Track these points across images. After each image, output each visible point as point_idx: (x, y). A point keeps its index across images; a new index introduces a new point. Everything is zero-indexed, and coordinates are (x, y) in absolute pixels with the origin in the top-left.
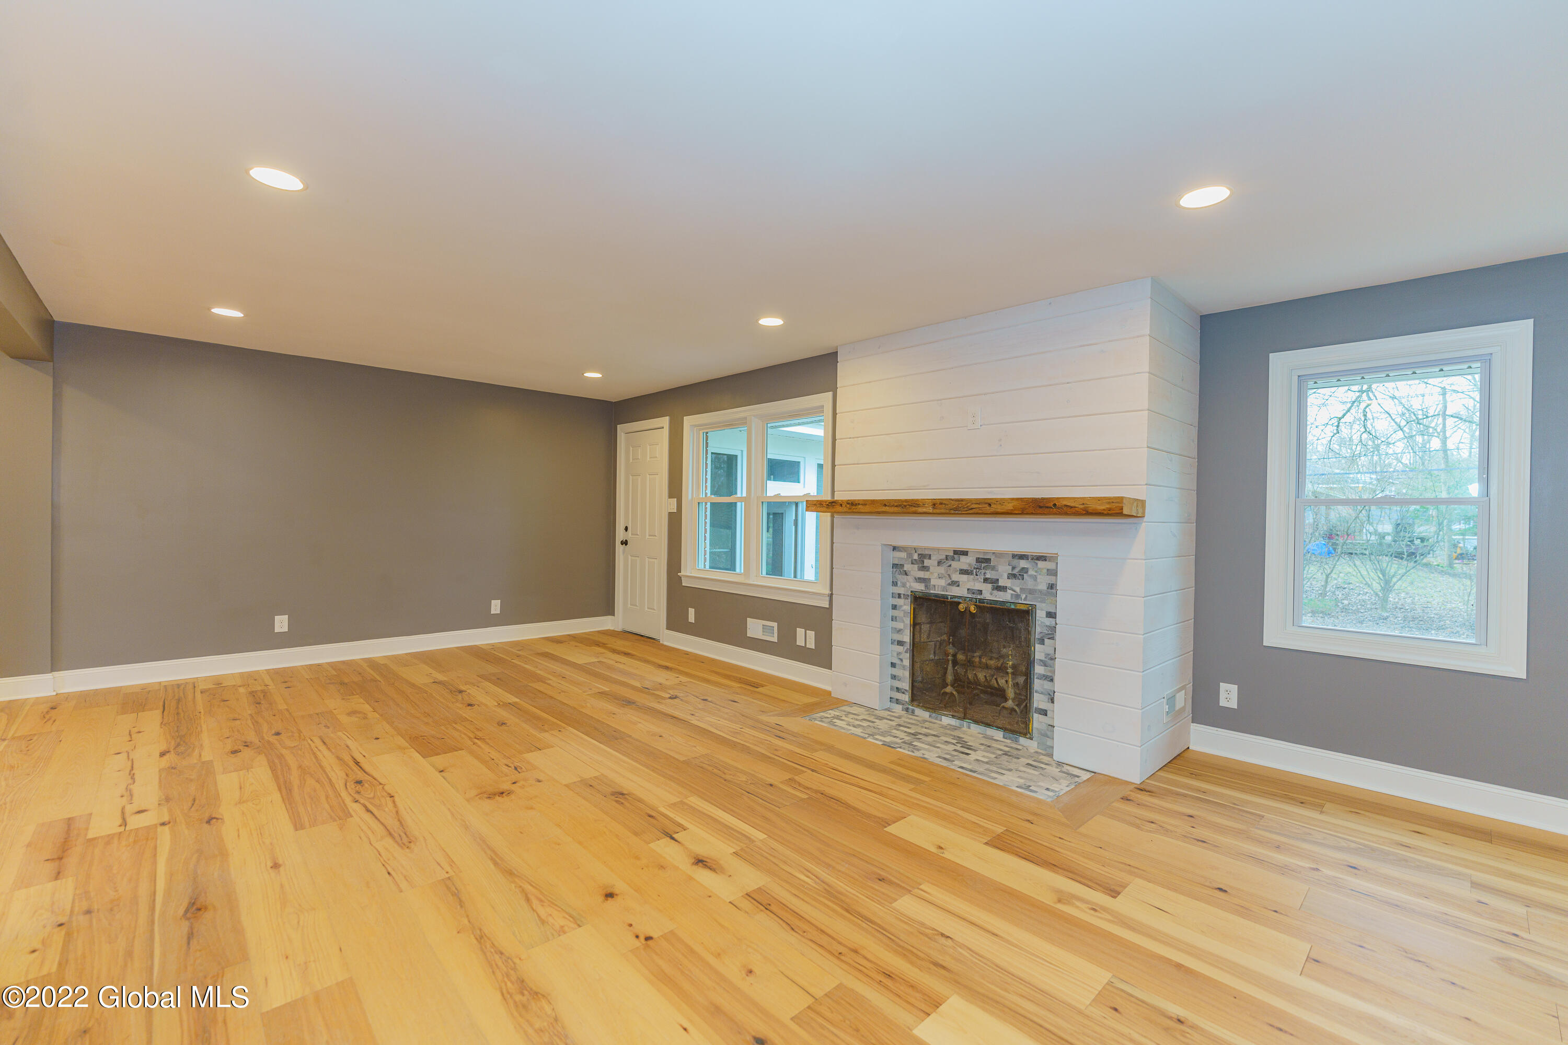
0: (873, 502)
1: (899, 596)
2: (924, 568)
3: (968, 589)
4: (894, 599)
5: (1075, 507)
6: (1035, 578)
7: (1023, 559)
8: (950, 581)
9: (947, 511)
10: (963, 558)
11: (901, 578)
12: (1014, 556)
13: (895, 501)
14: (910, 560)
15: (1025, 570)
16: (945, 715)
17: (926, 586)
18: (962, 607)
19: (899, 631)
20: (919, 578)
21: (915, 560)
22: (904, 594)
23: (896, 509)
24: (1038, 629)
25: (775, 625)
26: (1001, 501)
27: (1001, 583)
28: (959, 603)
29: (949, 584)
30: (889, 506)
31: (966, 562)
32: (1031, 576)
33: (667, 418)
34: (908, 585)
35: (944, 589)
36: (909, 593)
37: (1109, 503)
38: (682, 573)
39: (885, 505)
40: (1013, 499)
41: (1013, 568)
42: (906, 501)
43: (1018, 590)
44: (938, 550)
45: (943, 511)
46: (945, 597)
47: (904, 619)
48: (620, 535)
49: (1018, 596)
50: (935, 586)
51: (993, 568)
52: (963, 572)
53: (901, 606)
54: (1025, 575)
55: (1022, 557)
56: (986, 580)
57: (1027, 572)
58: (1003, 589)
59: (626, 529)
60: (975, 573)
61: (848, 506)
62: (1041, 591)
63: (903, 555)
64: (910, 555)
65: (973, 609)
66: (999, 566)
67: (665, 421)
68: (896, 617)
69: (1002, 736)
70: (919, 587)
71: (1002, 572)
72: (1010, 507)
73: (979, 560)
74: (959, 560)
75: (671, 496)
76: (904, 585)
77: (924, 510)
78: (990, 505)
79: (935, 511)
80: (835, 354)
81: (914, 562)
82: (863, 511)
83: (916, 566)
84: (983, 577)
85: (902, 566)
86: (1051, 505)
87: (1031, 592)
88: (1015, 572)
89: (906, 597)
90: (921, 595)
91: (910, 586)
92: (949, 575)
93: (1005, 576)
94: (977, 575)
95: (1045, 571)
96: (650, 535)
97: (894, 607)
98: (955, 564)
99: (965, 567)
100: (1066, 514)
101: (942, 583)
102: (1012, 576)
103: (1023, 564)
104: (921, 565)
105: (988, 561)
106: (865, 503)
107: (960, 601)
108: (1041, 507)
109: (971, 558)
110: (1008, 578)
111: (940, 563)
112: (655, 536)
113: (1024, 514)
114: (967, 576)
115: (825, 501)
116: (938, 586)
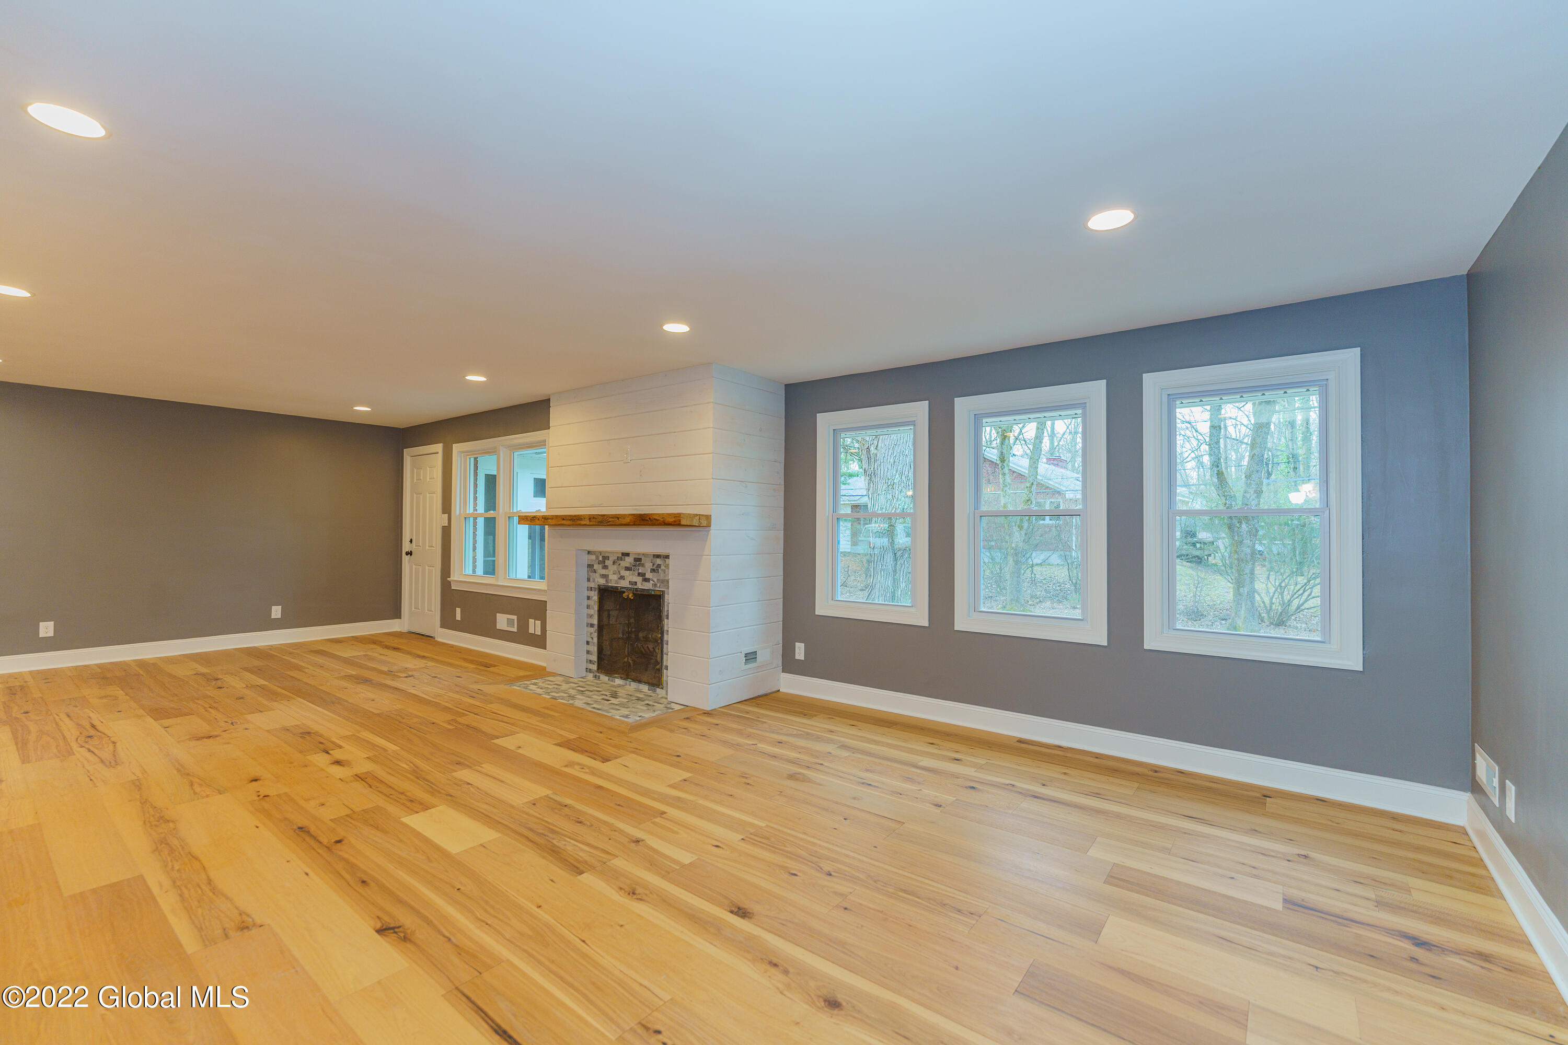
1: (591, 589)
2: (605, 567)
3: (629, 582)
4: (588, 592)
5: (659, 520)
6: (665, 571)
7: (658, 558)
8: (619, 576)
9: (597, 523)
10: (627, 558)
11: (592, 576)
12: (653, 556)
13: (569, 516)
14: (597, 561)
15: (659, 566)
16: (616, 678)
17: (606, 581)
18: (625, 595)
19: (591, 616)
20: (603, 575)
23: (569, 522)
24: (666, 608)
25: (515, 617)
26: (624, 516)
27: (647, 576)
28: (624, 592)
29: (619, 579)
31: (629, 561)
32: (662, 570)
33: (441, 446)
35: (617, 582)
36: (597, 587)
37: (674, 517)
38: (452, 578)
39: (564, 519)
40: (630, 514)
41: (653, 565)
42: (575, 516)
43: (656, 580)
44: (613, 553)
45: (594, 523)
46: (617, 588)
47: (594, 607)
48: (406, 547)
49: (655, 585)
50: (611, 580)
51: (643, 565)
52: (627, 569)
54: (659, 570)
55: (658, 556)
56: (639, 574)
57: (660, 568)
58: (648, 580)
59: (411, 541)
60: (633, 569)
61: (543, 520)
63: (593, 557)
64: (597, 557)
65: (631, 596)
66: (646, 564)
67: (439, 447)
68: (589, 606)
69: (647, 689)
70: (602, 581)
71: (648, 568)
72: (628, 520)
73: (636, 560)
74: (625, 560)
75: (444, 513)
76: (594, 581)
77: (585, 523)
78: (618, 518)
80: (549, 400)
81: (600, 562)
83: (601, 565)
84: (637, 572)
85: (593, 566)
87: (663, 582)
88: (654, 567)
89: (595, 589)
90: (603, 587)
91: (597, 581)
92: (619, 571)
93: (649, 571)
94: (634, 571)
96: (429, 546)
97: (588, 598)
98: (622, 563)
99: (628, 565)
100: (654, 525)
101: (615, 577)
102: (653, 571)
103: (659, 561)
104: (603, 565)
105: (640, 560)
107: (625, 590)
108: (643, 520)
109: (631, 558)
110: (651, 572)
111: (614, 563)
112: (433, 547)
113: (634, 525)
114: (628, 572)
115: (529, 516)
116: (613, 580)
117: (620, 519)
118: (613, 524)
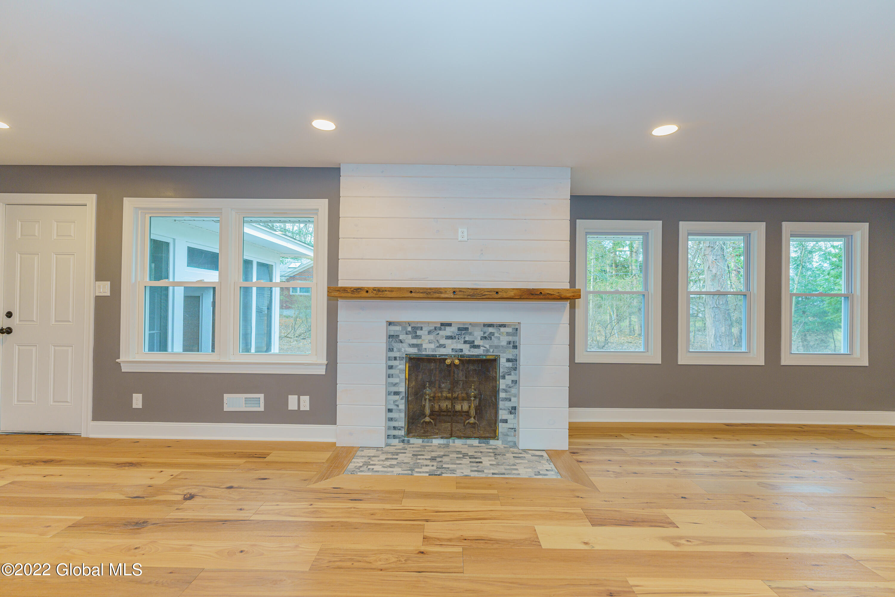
0: (400, 289)
1: (395, 359)
2: (417, 337)
3: (452, 349)
4: (390, 361)
5: (554, 295)
6: (499, 338)
7: (491, 327)
8: (438, 345)
9: (466, 297)
10: (448, 328)
11: (396, 346)
12: (485, 325)
13: (421, 289)
14: (405, 331)
17: (419, 350)
18: (448, 362)
19: (395, 385)
20: (412, 344)
21: (409, 331)
22: (399, 357)
23: (421, 295)
24: (501, 370)
25: (262, 396)
26: (506, 290)
27: (476, 343)
28: (446, 359)
29: (438, 347)
30: (414, 293)
32: (497, 337)
33: (94, 197)
34: (403, 350)
35: (434, 350)
36: (404, 356)
37: (573, 292)
38: (121, 359)
39: (411, 292)
40: (514, 289)
41: (484, 333)
42: (430, 289)
43: (488, 346)
44: (428, 323)
46: (435, 356)
47: (400, 375)
49: (488, 351)
50: (426, 349)
51: (470, 334)
52: (448, 337)
53: (397, 366)
54: (492, 337)
55: (490, 325)
56: (465, 342)
57: (493, 335)
58: (478, 347)
59: (9, 315)
60: (457, 338)
61: (375, 292)
62: (502, 346)
63: (398, 328)
64: (404, 328)
65: (457, 362)
66: (475, 332)
67: (88, 198)
68: (392, 375)
69: (478, 443)
70: (413, 351)
71: (477, 335)
72: (512, 294)
73: (459, 329)
74: (445, 330)
76: (399, 350)
77: (446, 296)
78: (497, 293)
79: (455, 296)
81: (408, 333)
83: (410, 336)
84: (463, 340)
85: (398, 336)
86: (539, 293)
87: (497, 347)
88: (485, 335)
89: (401, 359)
90: (414, 356)
91: (405, 351)
92: (437, 341)
93: (479, 338)
94: (459, 339)
95: (505, 333)
96: (56, 321)
97: (391, 367)
98: (442, 333)
99: (450, 334)
101: (432, 346)
102: (484, 338)
103: (491, 330)
104: (414, 335)
105: (466, 329)
106: (392, 290)
107: (446, 357)
108: (532, 294)
109: (454, 328)
110: (481, 339)
111: (430, 332)
112: (69, 321)
113: (520, 298)
114: (451, 340)
115: (351, 288)
116: (429, 349)
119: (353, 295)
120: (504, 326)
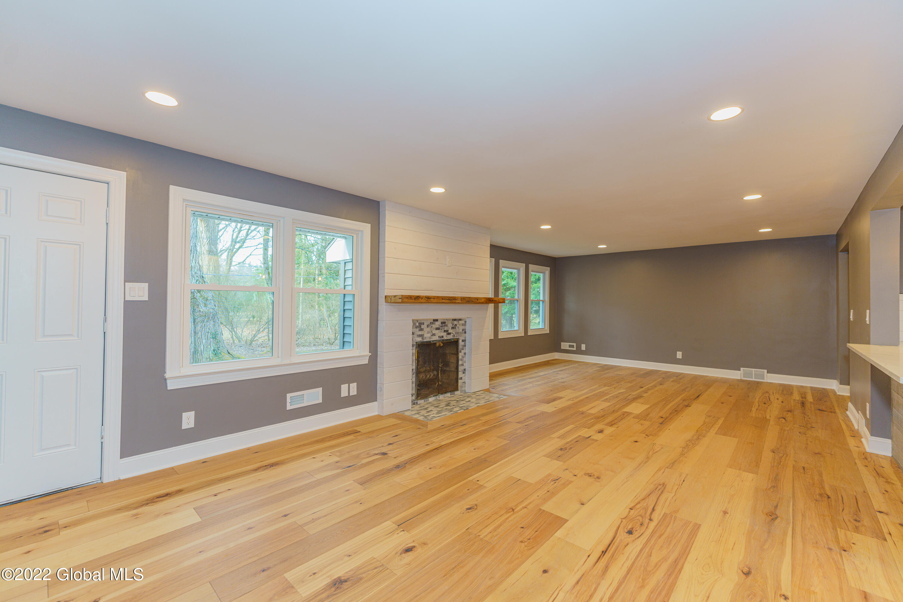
0: (438, 297)
2: (421, 330)
3: (439, 336)
6: (459, 327)
8: (432, 334)
10: (436, 323)
12: (453, 320)
13: (447, 297)
14: (415, 326)
15: (456, 325)
16: (430, 397)
17: (422, 338)
18: (438, 344)
20: (419, 335)
21: (417, 326)
22: (412, 345)
24: (460, 347)
25: (319, 389)
26: (481, 298)
27: (449, 332)
29: (432, 336)
30: (444, 299)
31: (437, 324)
32: (458, 327)
33: (122, 173)
35: (430, 338)
36: (415, 343)
38: (168, 375)
41: (453, 325)
42: (452, 297)
43: (454, 333)
44: (427, 320)
45: (464, 302)
46: (430, 342)
47: (413, 357)
49: (454, 336)
50: (426, 337)
51: (447, 326)
52: (437, 329)
55: (455, 320)
56: (445, 331)
57: (456, 326)
60: (441, 329)
61: (426, 299)
62: (460, 332)
64: (415, 324)
65: (442, 344)
66: (449, 325)
69: (450, 395)
70: (419, 339)
71: (449, 327)
72: (483, 300)
73: (442, 323)
74: (435, 324)
75: (130, 280)
77: (458, 302)
81: (417, 327)
82: (433, 302)
83: (418, 329)
84: (443, 330)
86: (492, 300)
87: (458, 333)
90: (420, 343)
91: (415, 340)
92: (432, 331)
93: (451, 328)
95: (461, 324)
98: (434, 326)
99: (438, 327)
101: (429, 335)
102: (453, 328)
103: (455, 322)
104: (420, 328)
105: (445, 323)
106: (434, 298)
107: (436, 342)
108: (490, 301)
109: (439, 322)
111: (428, 326)
113: (486, 303)
114: (438, 330)
115: (414, 296)
116: (427, 337)
117: (479, 300)
118: (475, 302)
119: (415, 301)
120: (460, 320)
